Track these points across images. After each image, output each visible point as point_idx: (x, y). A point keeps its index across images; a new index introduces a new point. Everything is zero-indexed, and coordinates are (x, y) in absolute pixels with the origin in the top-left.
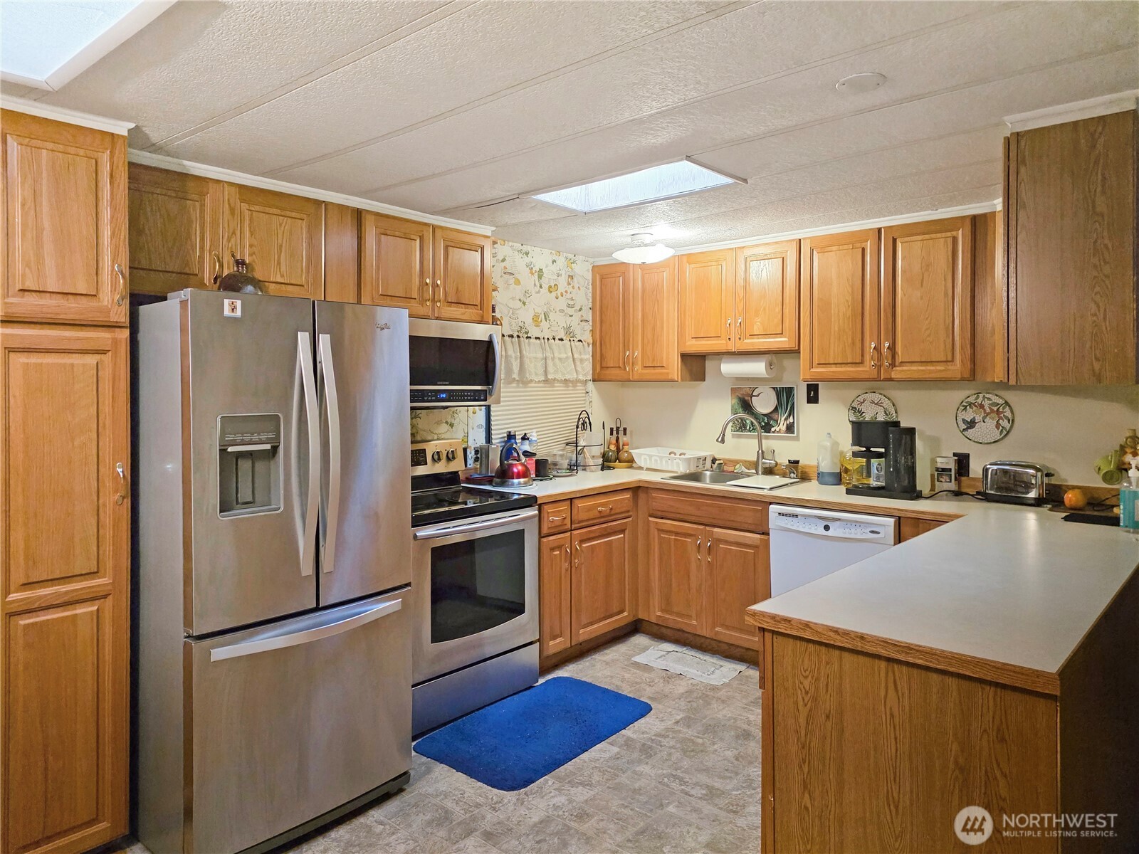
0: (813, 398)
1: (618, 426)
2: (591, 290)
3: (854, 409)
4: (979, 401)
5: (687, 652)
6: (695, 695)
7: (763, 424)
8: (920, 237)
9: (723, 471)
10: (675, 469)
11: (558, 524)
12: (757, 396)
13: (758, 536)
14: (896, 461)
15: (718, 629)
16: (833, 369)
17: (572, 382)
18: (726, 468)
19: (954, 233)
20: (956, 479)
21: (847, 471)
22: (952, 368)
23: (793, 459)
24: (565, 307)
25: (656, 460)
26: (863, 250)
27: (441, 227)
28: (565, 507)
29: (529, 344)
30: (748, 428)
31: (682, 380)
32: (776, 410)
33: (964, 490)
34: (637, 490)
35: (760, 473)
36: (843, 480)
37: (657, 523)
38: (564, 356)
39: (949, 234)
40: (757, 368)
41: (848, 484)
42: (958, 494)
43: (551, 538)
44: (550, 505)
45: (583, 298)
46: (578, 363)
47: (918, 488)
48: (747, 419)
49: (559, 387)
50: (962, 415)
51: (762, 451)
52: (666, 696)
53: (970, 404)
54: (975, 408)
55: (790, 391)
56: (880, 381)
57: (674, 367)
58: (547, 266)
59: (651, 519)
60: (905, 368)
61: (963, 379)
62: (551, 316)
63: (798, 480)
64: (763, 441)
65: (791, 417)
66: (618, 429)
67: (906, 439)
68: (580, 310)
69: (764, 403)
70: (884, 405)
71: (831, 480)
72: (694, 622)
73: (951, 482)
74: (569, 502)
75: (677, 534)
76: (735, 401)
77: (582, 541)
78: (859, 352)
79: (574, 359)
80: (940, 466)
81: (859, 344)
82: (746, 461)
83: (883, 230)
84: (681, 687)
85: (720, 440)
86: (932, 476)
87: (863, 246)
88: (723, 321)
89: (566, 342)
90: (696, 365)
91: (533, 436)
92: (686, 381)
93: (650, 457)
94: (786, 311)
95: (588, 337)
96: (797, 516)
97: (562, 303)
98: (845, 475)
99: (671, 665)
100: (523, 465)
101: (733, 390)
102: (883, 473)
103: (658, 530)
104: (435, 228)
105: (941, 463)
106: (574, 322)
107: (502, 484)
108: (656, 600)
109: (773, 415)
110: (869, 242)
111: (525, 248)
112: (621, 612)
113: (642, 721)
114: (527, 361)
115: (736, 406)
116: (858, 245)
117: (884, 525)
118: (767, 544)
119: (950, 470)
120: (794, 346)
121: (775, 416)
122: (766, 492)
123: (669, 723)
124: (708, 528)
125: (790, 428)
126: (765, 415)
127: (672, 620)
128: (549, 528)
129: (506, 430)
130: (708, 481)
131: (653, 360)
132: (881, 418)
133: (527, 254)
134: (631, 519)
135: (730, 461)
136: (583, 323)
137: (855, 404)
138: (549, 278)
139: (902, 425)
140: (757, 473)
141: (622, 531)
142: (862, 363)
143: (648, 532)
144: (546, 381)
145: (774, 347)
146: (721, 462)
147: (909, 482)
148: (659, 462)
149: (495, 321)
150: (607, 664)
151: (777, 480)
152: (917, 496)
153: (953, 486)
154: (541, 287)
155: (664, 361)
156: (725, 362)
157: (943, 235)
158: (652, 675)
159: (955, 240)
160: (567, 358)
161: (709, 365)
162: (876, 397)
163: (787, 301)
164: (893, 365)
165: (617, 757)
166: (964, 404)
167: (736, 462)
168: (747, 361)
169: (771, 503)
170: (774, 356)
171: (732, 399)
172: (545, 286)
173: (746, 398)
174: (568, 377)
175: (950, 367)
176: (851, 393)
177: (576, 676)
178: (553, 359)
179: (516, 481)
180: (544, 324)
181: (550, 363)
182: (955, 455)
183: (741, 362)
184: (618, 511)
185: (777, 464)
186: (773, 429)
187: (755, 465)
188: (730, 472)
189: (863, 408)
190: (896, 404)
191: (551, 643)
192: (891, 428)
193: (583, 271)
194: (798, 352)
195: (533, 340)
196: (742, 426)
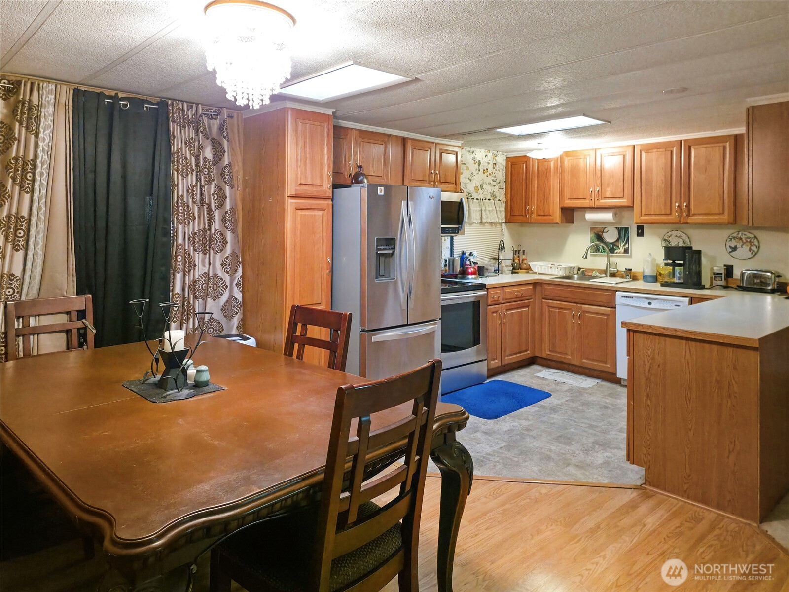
0: (640, 233)
1: (519, 249)
2: (505, 171)
3: (665, 240)
4: (740, 235)
5: (565, 373)
6: (574, 391)
7: (610, 248)
8: (705, 146)
9: (585, 275)
10: (556, 273)
11: (496, 299)
12: (607, 232)
13: (609, 309)
14: (689, 268)
15: (584, 360)
16: (654, 217)
17: (494, 223)
18: (586, 274)
19: (724, 144)
20: (725, 279)
21: (660, 274)
22: (724, 217)
23: (628, 268)
24: (491, 182)
25: (545, 269)
26: (672, 152)
27: (439, 144)
28: (499, 291)
29: (473, 202)
30: (600, 251)
31: (562, 223)
32: (618, 240)
33: (730, 285)
34: (536, 284)
35: (608, 276)
36: (658, 280)
37: (547, 303)
38: (491, 209)
39: (721, 144)
40: (608, 216)
41: (662, 281)
42: (726, 287)
43: (492, 307)
44: (492, 289)
45: (501, 175)
46: (498, 213)
47: (703, 284)
48: (601, 245)
49: (488, 226)
50: (729, 244)
51: (609, 264)
52: (558, 391)
53: (734, 238)
54: (737, 240)
55: (626, 230)
56: (681, 224)
57: (557, 215)
58: (483, 159)
59: (543, 300)
60: (696, 217)
61: (729, 224)
62: (484, 187)
63: (631, 280)
64: (610, 258)
65: (627, 244)
66: (519, 251)
67: (696, 256)
68: (499, 183)
69: (610, 237)
70: (683, 238)
71: (650, 279)
72: (570, 357)
73: (722, 280)
74: (501, 288)
75: (559, 308)
76: (593, 235)
77: (507, 310)
78: (668, 207)
79: (496, 210)
80: (716, 272)
81: (669, 204)
82: (599, 270)
83: (683, 142)
84: (565, 388)
85: (584, 257)
86: (711, 278)
87: (671, 149)
88: (588, 190)
89: (492, 201)
90: (569, 214)
91: (475, 253)
92: (564, 223)
93: (541, 266)
94: (626, 185)
95: (503, 198)
96: (632, 298)
97: (490, 179)
98: (660, 277)
99: (557, 378)
100: (474, 268)
101: (592, 229)
102: (682, 275)
103: (549, 306)
104: (436, 144)
105: (716, 270)
106: (496, 189)
107: (463, 278)
108: (546, 345)
109: (615, 243)
110: (675, 148)
111: (472, 150)
112: (526, 351)
113: (548, 399)
114: (472, 212)
115: (593, 238)
116: (669, 149)
117: (683, 302)
118: (614, 313)
119: (722, 274)
120: (630, 204)
121: (617, 244)
122: (614, 285)
123: (563, 401)
124: (579, 305)
125: (626, 251)
126: (611, 243)
127: (556, 356)
128: (492, 301)
129: (461, 250)
130: (576, 279)
131: (544, 211)
132: (681, 244)
133: (473, 153)
134: (532, 300)
135: (589, 269)
136: (500, 190)
137: (666, 237)
138: (483, 165)
139: (693, 249)
140: (606, 276)
141: (528, 307)
142: (670, 214)
143: (542, 308)
144: (482, 223)
145: (618, 205)
146: (584, 270)
147: (697, 280)
148: (547, 269)
149: (461, 192)
150: (521, 376)
151: (618, 280)
152: (703, 288)
153: (723, 283)
154: (479, 171)
155: (551, 211)
156: (588, 213)
157: (718, 144)
158: (547, 382)
159: (725, 148)
160: (493, 210)
161: (576, 214)
162: (679, 233)
163: (626, 178)
164: (688, 215)
165: (538, 411)
166: (730, 237)
167: (593, 270)
168: (601, 212)
169: (617, 291)
170: (617, 209)
171: (591, 234)
172: (482, 170)
173: (600, 233)
174: (493, 221)
175: (721, 217)
176: (663, 231)
177: (505, 380)
178: (485, 210)
179: (470, 277)
180: (480, 191)
181: (484, 213)
182: (725, 266)
183: (597, 213)
184: (525, 295)
185: (618, 271)
186: (616, 251)
187: (605, 272)
188: (589, 276)
189: (670, 239)
190: (690, 237)
191: (492, 362)
192: (687, 250)
193: (501, 160)
194: (633, 207)
195: (475, 200)
196: (597, 249)
